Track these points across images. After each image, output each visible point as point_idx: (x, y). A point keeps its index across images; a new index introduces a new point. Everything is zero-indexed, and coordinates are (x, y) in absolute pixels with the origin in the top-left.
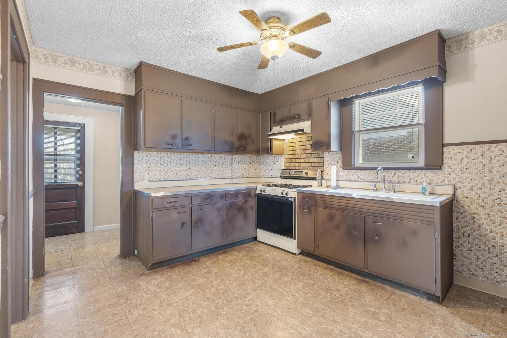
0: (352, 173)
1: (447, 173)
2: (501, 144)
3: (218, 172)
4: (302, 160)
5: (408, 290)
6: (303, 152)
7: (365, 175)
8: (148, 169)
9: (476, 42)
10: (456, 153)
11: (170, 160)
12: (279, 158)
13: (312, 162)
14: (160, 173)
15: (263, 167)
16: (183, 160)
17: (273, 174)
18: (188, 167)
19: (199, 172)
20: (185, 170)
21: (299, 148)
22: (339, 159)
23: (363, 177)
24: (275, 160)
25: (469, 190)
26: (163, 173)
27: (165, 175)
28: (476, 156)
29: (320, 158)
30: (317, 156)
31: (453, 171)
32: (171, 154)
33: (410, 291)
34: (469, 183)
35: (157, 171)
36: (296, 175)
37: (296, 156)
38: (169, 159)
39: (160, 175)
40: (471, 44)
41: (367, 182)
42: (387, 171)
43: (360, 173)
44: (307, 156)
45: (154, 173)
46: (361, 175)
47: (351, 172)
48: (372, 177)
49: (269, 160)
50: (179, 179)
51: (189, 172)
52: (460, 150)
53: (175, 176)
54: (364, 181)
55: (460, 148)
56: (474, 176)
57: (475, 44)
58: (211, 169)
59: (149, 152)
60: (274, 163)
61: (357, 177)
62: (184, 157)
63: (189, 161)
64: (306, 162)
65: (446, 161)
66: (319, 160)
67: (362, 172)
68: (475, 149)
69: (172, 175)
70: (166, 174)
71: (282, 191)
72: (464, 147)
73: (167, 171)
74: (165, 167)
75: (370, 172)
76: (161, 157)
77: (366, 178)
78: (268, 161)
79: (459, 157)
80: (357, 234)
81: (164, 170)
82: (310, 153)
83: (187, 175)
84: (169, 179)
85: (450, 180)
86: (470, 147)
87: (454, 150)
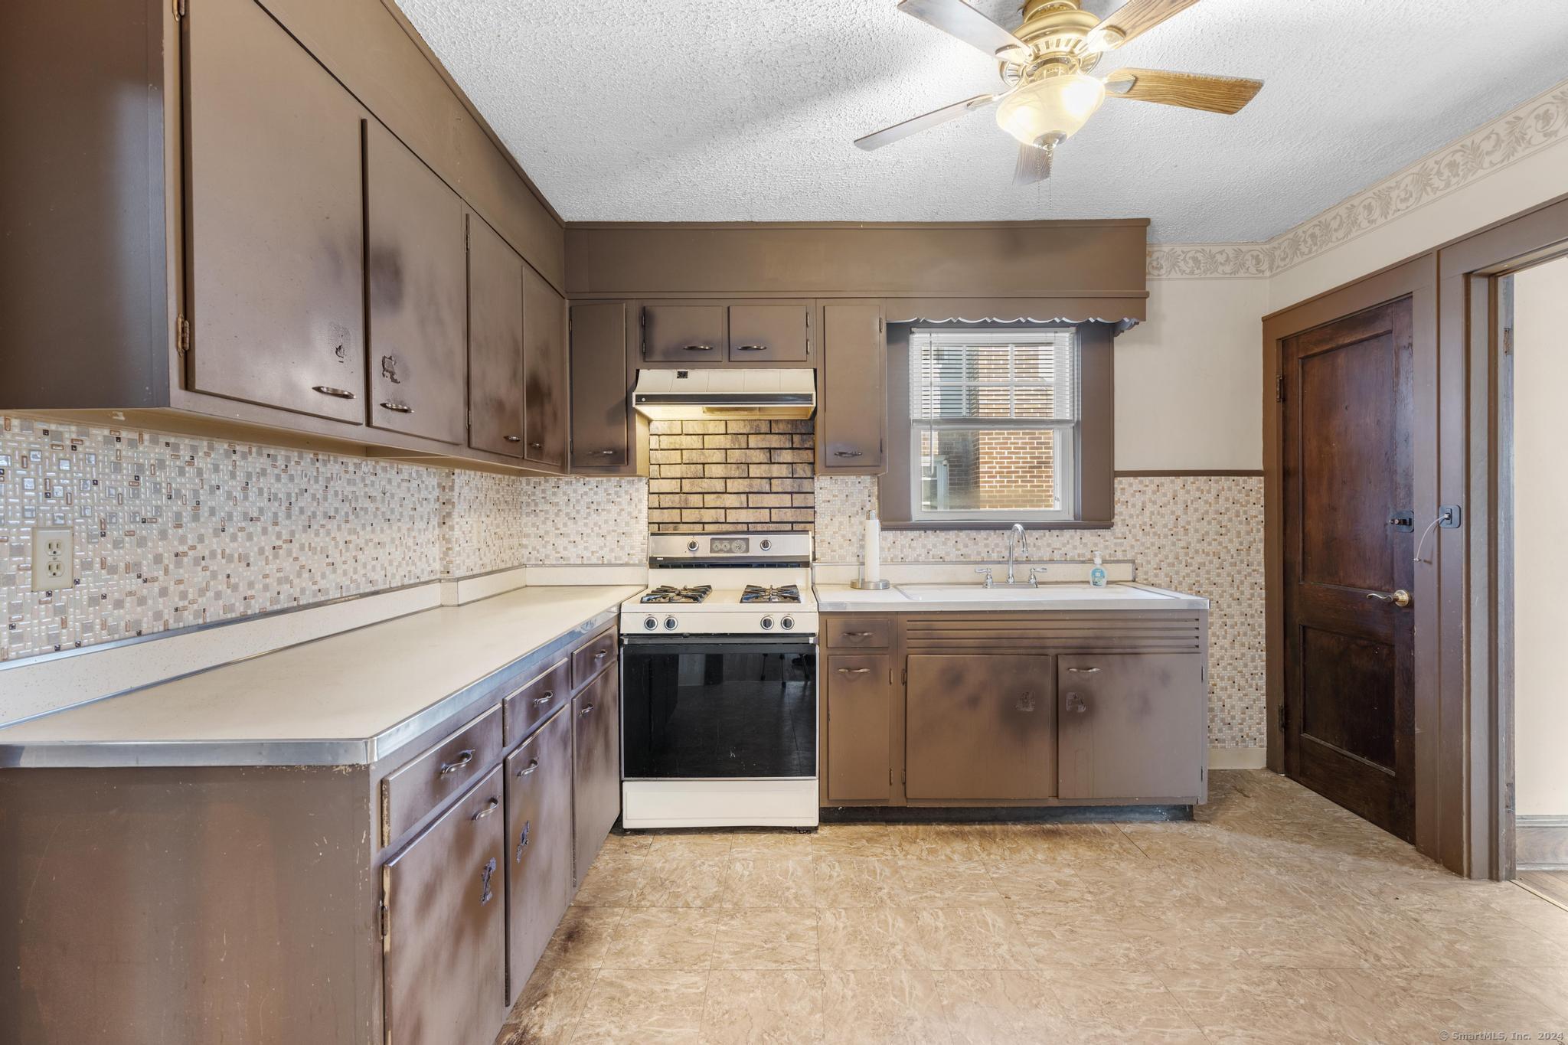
0: (909, 540)
1: (1120, 535)
2: (1200, 478)
3: (397, 555)
4: (730, 501)
5: (1132, 816)
6: (735, 473)
7: (944, 544)
8: (45, 558)
9: (1165, 267)
10: (1135, 491)
11: (196, 492)
12: (622, 491)
13: (770, 508)
14: (134, 584)
15: (533, 525)
16: (261, 491)
17: (593, 553)
18: (285, 536)
19: (330, 560)
20: (268, 551)
21: (718, 456)
22: (868, 499)
23: (940, 551)
24: (601, 495)
25: (1155, 569)
26: (155, 579)
27: (163, 592)
28: (1165, 499)
29: (803, 495)
30: (793, 487)
31: (1130, 532)
32: (194, 449)
33: (1137, 815)
34: (1156, 555)
35: (113, 570)
36: (721, 551)
37: (705, 485)
38: (186, 484)
39: (130, 594)
40: (1157, 268)
41: (952, 563)
42: (1001, 531)
43: (931, 538)
44: (751, 486)
45: (90, 586)
46: (934, 546)
47: (904, 538)
48: (964, 551)
49: (565, 493)
50: (240, 609)
51: (288, 566)
52: (1141, 487)
53: (218, 595)
54: (942, 560)
55: (1141, 482)
56: (1163, 541)
57: (1163, 271)
58: (376, 540)
59: (53, 427)
60: (594, 507)
61: (924, 552)
62: (264, 473)
63: (289, 495)
64: (748, 508)
65: (1118, 508)
66: (799, 500)
67: (938, 537)
68: (1162, 484)
69: (202, 592)
70: (172, 587)
71: (762, 616)
72: (1146, 480)
73: (179, 565)
74: (163, 535)
75: (958, 536)
76: (140, 467)
77: (948, 554)
78: (561, 499)
79: (1138, 500)
80: (1030, 709)
81: (158, 559)
82: (764, 476)
83: (280, 581)
84: (189, 618)
85: (1125, 551)
86: (1157, 480)
87: (1131, 485)
